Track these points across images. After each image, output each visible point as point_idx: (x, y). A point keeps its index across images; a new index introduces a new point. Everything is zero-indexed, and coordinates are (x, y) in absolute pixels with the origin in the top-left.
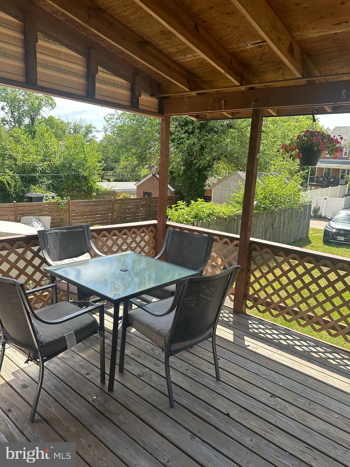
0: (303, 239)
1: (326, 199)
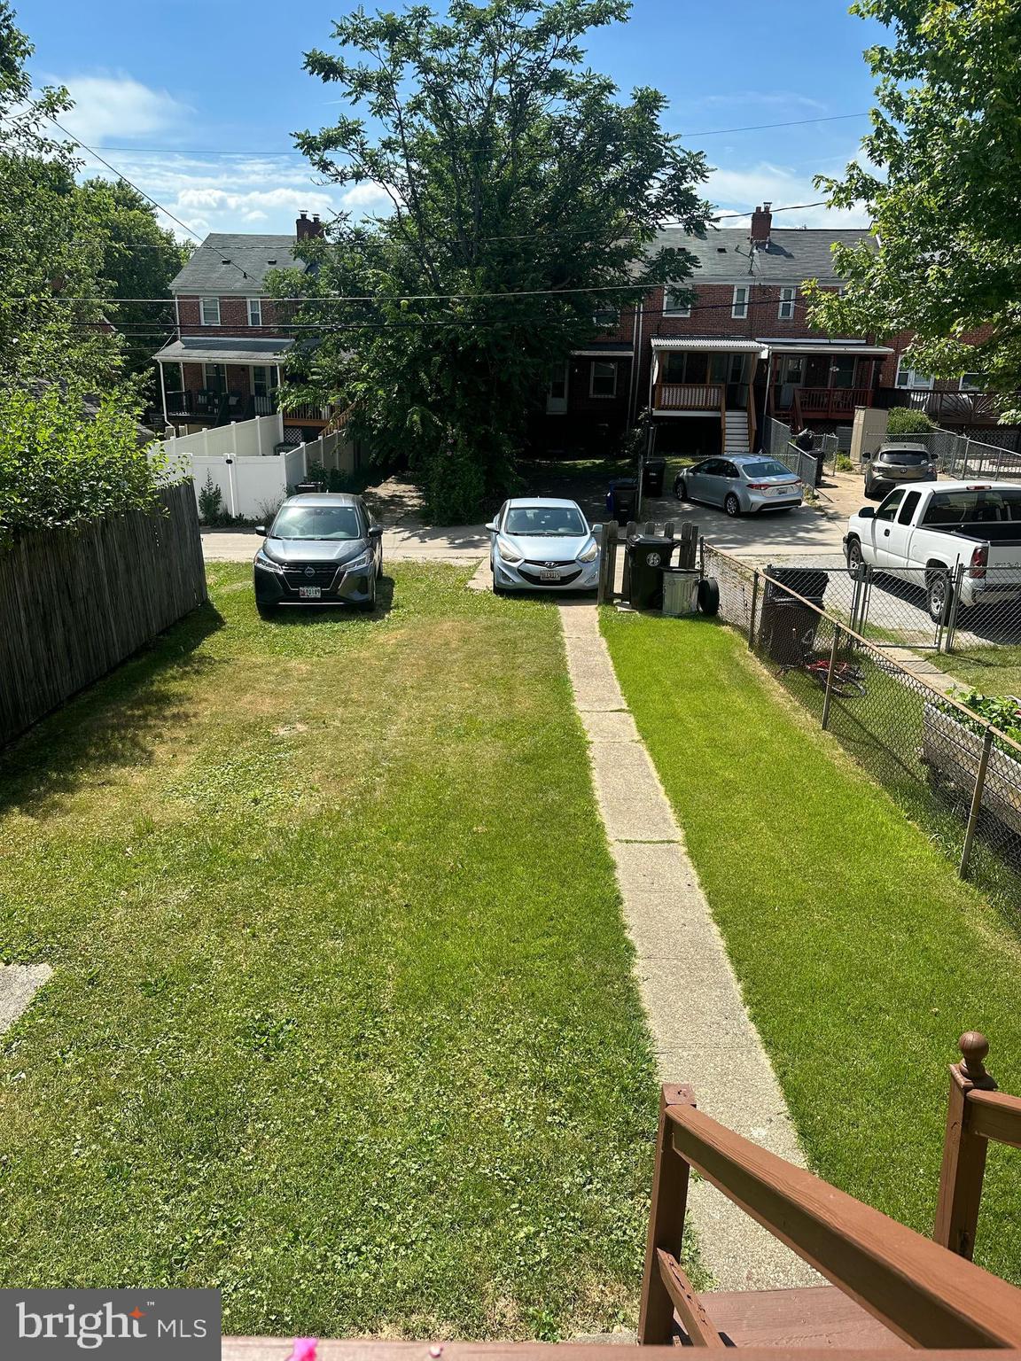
0: (193, 610)
1: (229, 462)
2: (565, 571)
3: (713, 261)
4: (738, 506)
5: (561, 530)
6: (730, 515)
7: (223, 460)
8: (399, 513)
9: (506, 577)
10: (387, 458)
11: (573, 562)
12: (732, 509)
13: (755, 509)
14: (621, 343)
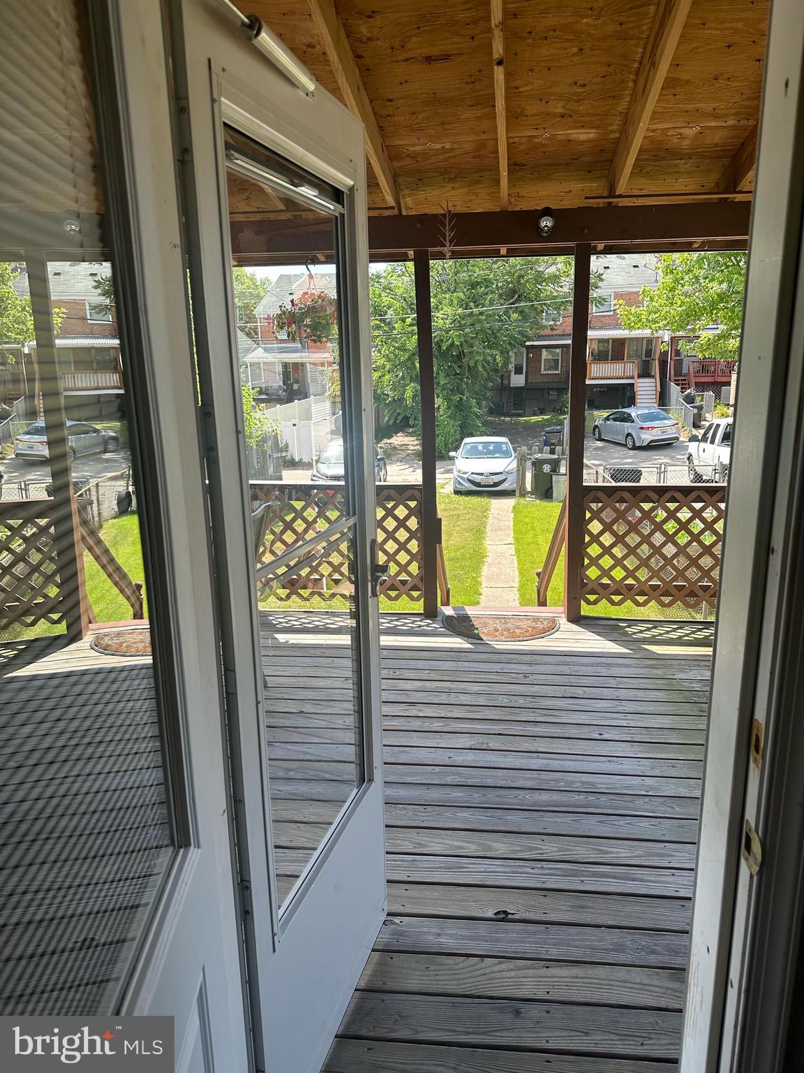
1: (294, 425)
2: (496, 479)
3: (629, 275)
4: (634, 442)
5: (497, 455)
6: (630, 449)
7: (291, 424)
8: (403, 454)
9: (460, 483)
10: (396, 419)
11: (502, 473)
12: (630, 444)
13: (645, 444)
14: (563, 335)
